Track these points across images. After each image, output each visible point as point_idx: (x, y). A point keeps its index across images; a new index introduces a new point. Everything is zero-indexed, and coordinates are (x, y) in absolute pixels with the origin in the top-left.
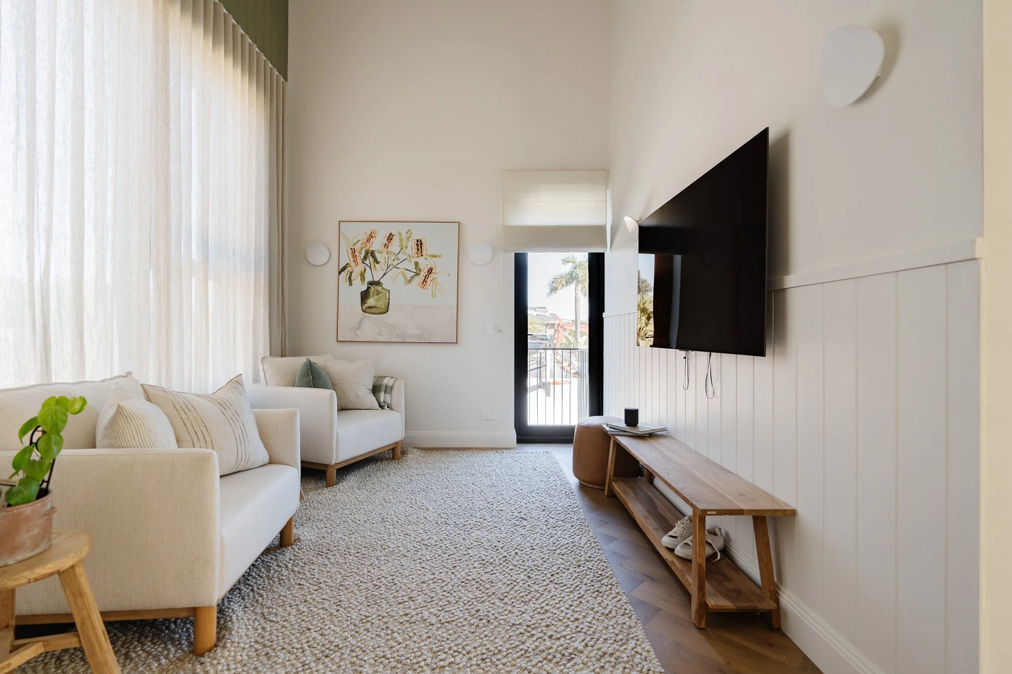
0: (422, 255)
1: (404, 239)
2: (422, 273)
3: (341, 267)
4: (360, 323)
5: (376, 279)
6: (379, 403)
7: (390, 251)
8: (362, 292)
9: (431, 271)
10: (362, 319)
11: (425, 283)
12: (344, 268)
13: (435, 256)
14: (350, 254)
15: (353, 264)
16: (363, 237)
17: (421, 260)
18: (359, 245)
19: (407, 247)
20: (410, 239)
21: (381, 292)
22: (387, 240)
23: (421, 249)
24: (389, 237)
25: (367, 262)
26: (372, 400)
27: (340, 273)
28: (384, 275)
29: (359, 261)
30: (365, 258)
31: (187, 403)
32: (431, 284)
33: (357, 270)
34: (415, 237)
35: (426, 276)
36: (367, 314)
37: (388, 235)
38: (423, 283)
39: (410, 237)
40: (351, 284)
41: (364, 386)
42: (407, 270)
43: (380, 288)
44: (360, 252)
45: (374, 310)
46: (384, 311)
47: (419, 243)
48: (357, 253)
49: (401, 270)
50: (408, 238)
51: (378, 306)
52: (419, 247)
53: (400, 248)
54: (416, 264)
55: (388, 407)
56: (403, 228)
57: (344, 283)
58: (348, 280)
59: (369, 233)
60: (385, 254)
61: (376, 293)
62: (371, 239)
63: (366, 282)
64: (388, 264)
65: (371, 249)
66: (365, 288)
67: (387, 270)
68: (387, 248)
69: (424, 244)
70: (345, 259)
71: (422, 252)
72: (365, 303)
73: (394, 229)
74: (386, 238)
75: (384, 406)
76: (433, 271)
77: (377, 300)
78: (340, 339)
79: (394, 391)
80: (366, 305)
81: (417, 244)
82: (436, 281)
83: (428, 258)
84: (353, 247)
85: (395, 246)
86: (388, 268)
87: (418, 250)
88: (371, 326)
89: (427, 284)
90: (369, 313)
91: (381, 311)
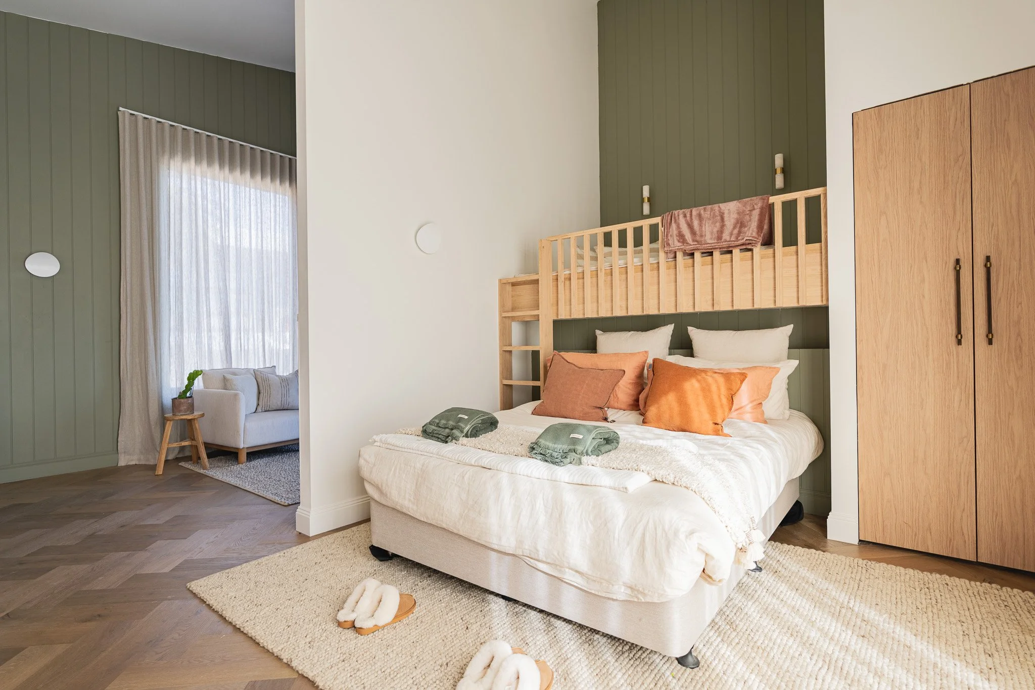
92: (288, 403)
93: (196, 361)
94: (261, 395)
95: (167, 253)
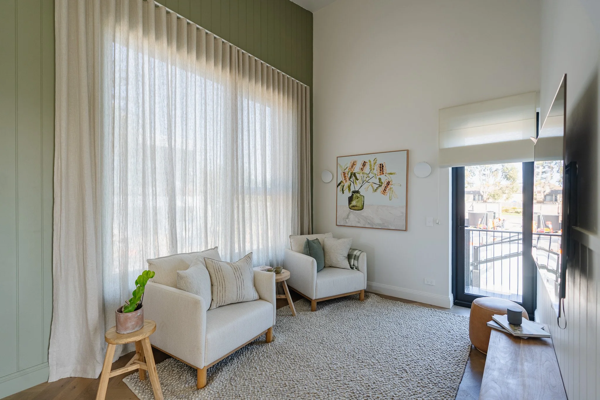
0: (383, 174)
1: (372, 164)
2: (383, 185)
3: (338, 183)
4: (348, 216)
5: (357, 190)
6: (350, 265)
7: (364, 172)
8: (349, 197)
9: (389, 184)
10: (349, 213)
11: (385, 191)
12: (340, 184)
13: (391, 174)
14: (343, 175)
15: (344, 181)
16: (349, 165)
17: (383, 177)
18: (347, 170)
19: (374, 169)
20: (376, 164)
21: (359, 197)
22: (363, 166)
23: (383, 170)
24: (364, 164)
25: (352, 180)
26: (346, 264)
27: (338, 186)
28: (361, 187)
29: (348, 179)
30: (351, 177)
31: (219, 267)
32: (389, 192)
33: (346, 184)
34: (379, 162)
35: (386, 187)
36: (352, 210)
37: (363, 163)
38: (384, 191)
39: (376, 163)
40: (343, 193)
41: (341, 254)
42: (374, 183)
43: (358, 195)
44: (348, 174)
45: (355, 208)
46: (361, 208)
47: (381, 166)
48: (346, 175)
49: (370, 184)
50: (375, 163)
51: (358, 205)
52: (381, 169)
53: (370, 170)
54: (380, 179)
55: (356, 268)
56: (371, 158)
57: (340, 193)
58: (342, 190)
59: (353, 162)
60: (361, 174)
61: (356, 198)
62: (354, 166)
63: (351, 191)
64: (363, 180)
65: (354, 172)
66: (350, 195)
67: (362, 184)
68: (363, 171)
69: (384, 167)
70: (341, 178)
71: (383, 172)
72: (351, 204)
73: (366, 158)
74: (362, 165)
75: (354, 267)
76: (390, 183)
77: (357, 202)
78: (338, 224)
79: (360, 259)
80: (351, 205)
81: (380, 167)
82: (392, 190)
83: (387, 175)
84: (344, 171)
85: (367, 169)
86: (363, 183)
87: (381, 170)
88: (354, 217)
89: (386, 192)
90: (353, 210)
91: (359, 209)
92: (243, 296)
93: (141, 249)
94: (215, 288)
95: (111, 127)
